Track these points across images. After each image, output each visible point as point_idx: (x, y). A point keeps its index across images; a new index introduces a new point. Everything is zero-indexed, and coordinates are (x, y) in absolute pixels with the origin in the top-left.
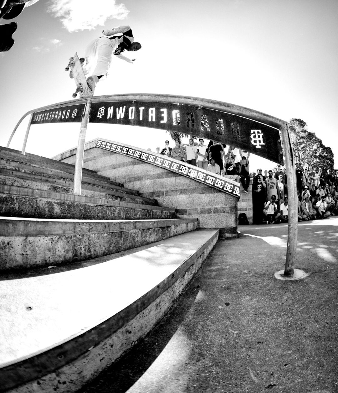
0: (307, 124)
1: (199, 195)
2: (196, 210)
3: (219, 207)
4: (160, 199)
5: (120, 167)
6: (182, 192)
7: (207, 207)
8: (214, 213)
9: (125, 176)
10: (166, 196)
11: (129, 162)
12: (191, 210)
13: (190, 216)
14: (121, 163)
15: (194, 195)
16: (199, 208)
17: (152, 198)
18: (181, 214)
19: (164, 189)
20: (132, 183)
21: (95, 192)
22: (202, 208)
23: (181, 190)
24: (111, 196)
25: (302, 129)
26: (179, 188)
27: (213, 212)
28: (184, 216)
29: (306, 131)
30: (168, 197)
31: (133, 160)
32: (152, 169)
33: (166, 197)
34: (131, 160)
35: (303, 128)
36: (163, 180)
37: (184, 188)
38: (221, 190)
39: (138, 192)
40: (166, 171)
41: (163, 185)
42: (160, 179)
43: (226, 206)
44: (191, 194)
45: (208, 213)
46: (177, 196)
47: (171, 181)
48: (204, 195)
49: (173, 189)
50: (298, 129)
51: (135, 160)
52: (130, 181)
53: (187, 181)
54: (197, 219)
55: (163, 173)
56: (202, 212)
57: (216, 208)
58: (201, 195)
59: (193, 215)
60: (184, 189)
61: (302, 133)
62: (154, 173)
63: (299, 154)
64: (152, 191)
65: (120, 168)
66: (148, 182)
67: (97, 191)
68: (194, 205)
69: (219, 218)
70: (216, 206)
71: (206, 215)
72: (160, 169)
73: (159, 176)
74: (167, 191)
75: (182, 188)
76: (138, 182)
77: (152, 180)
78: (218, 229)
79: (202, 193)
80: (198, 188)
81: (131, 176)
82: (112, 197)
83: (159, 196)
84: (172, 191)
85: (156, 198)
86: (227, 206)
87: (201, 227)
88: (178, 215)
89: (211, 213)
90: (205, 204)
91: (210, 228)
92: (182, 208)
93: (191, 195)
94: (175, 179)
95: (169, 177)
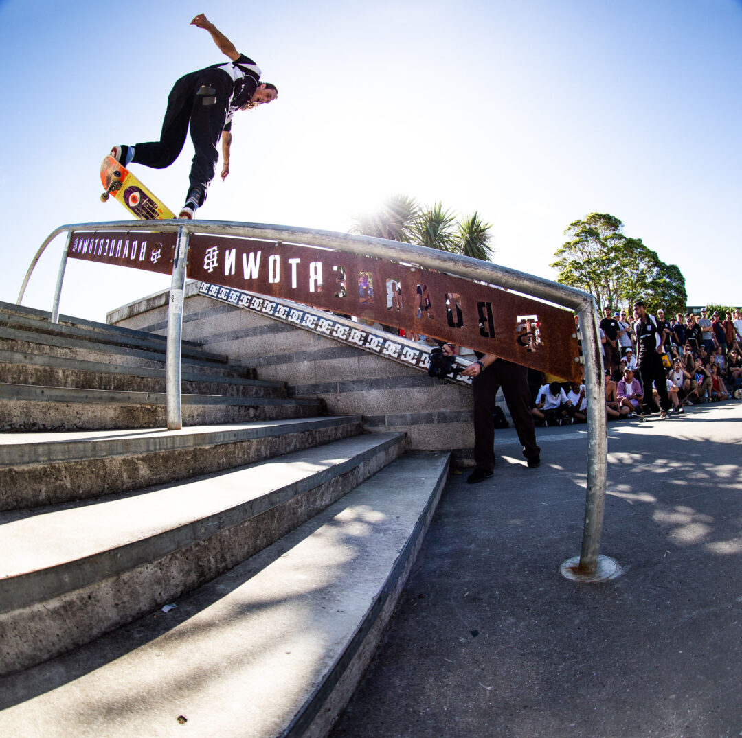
0: (623, 223)
1: (408, 389)
2: (403, 417)
3: (448, 411)
4: (330, 398)
5: (247, 335)
6: (374, 384)
7: (423, 412)
8: (439, 422)
9: (259, 354)
10: (341, 391)
11: (265, 326)
12: (392, 417)
13: (392, 428)
14: (249, 327)
15: (397, 389)
16: (408, 414)
17: (315, 397)
18: (373, 426)
19: (337, 379)
20: (273, 366)
21: (207, 406)
22: (413, 413)
23: (371, 380)
24: (237, 408)
25: (612, 232)
26: (367, 376)
27: (436, 421)
28: (380, 428)
29: (620, 237)
30: (345, 394)
31: (273, 322)
32: (312, 341)
33: (341, 394)
34: (267, 322)
35: (614, 230)
36: (335, 362)
37: (377, 377)
38: (450, 380)
39: (286, 384)
40: (339, 345)
41: (334, 371)
42: (328, 360)
43: (462, 410)
44: (390, 388)
45: (427, 422)
46: (364, 392)
47: (350, 362)
48: (416, 389)
49: (355, 378)
50: (604, 233)
51: (277, 322)
52: (269, 364)
53: (382, 364)
54: (406, 434)
55: (333, 348)
56: (415, 421)
57: (443, 413)
58: (412, 389)
59: (397, 427)
60: (377, 379)
61: (613, 242)
62: (316, 349)
63: (607, 281)
64: (313, 382)
65: (248, 338)
66: (304, 366)
67: (210, 403)
68: (397, 409)
69: (449, 432)
70: (443, 410)
71: (423, 427)
72: (328, 342)
73: (327, 355)
74: (343, 383)
75: (374, 377)
76: (284, 365)
77: (313, 362)
78: (448, 450)
79: (414, 386)
80: (404, 377)
81: (271, 354)
82: (239, 409)
83: (328, 392)
84: (353, 382)
85: (323, 396)
86: (465, 409)
87: (413, 447)
88: (367, 427)
89: (432, 422)
90: (420, 406)
91: (432, 449)
92: (375, 414)
93: (390, 391)
94: (359, 361)
95: (346, 356)
